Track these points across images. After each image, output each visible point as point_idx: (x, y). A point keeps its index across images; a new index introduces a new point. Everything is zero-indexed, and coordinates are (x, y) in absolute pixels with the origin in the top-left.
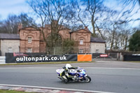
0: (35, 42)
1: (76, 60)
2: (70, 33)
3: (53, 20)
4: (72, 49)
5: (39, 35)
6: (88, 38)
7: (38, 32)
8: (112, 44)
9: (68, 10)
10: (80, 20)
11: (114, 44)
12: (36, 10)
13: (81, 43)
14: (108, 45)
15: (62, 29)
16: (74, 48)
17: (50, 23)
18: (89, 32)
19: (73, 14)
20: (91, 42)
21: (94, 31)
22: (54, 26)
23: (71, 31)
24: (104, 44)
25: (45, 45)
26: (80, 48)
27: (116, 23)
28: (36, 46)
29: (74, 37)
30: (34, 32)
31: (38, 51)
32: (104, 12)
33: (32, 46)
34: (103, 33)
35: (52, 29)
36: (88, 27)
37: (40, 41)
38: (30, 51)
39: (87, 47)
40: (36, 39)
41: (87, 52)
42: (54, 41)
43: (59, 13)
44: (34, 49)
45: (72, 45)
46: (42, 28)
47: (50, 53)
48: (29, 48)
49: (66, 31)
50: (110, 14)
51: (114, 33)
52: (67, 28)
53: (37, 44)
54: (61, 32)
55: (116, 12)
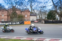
0: (5, 16)
1: (24, 24)
2: (21, 12)
3: (13, 6)
4: (22, 19)
5: (7, 13)
6: (29, 14)
7: (7, 12)
8: (40, 16)
9: (20, 2)
10: (25, 6)
11: (41, 16)
12: (5, 2)
13: (26, 16)
14: (38, 17)
15: (17, 10)
16: (23, 18)
17: (12, 7)
18: (30, 11)
19: (22, 3)
20: (30, 16)
21: (32, 11)
22: (14, 9)
23: (21, 11)
24: (36, 17)
25: (10, 17)
26: (25, 18)
27: (41, 7)
28: (5, 18)
29: (23, 13)
30: (5, 12)
31: (7, 20)
32: (36, 3)
33: (4, 18)
34: (35, 12)
35: (13, 10)
36: (29, 9)
37: (8, 16)
38: (3, 20)
39: (29, 18)
40: (5, 15)
41: (28, 20)
42: (14, 16)
43: (16, 3)
44: (5, 19)
45: (22, 17)
46: (8, 10)
47: (12, 21)
48: (3, 19)
49: (19, 11)
50: (38, 3)
51: (40, 11)
52: (19, 10)
53: (6, 17)
54: (17, 12)
55: (41, 2)
